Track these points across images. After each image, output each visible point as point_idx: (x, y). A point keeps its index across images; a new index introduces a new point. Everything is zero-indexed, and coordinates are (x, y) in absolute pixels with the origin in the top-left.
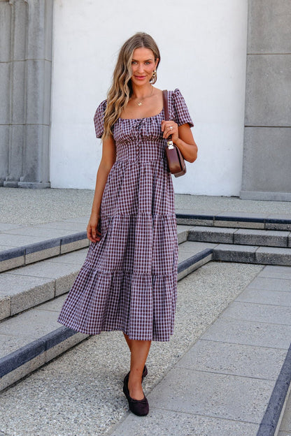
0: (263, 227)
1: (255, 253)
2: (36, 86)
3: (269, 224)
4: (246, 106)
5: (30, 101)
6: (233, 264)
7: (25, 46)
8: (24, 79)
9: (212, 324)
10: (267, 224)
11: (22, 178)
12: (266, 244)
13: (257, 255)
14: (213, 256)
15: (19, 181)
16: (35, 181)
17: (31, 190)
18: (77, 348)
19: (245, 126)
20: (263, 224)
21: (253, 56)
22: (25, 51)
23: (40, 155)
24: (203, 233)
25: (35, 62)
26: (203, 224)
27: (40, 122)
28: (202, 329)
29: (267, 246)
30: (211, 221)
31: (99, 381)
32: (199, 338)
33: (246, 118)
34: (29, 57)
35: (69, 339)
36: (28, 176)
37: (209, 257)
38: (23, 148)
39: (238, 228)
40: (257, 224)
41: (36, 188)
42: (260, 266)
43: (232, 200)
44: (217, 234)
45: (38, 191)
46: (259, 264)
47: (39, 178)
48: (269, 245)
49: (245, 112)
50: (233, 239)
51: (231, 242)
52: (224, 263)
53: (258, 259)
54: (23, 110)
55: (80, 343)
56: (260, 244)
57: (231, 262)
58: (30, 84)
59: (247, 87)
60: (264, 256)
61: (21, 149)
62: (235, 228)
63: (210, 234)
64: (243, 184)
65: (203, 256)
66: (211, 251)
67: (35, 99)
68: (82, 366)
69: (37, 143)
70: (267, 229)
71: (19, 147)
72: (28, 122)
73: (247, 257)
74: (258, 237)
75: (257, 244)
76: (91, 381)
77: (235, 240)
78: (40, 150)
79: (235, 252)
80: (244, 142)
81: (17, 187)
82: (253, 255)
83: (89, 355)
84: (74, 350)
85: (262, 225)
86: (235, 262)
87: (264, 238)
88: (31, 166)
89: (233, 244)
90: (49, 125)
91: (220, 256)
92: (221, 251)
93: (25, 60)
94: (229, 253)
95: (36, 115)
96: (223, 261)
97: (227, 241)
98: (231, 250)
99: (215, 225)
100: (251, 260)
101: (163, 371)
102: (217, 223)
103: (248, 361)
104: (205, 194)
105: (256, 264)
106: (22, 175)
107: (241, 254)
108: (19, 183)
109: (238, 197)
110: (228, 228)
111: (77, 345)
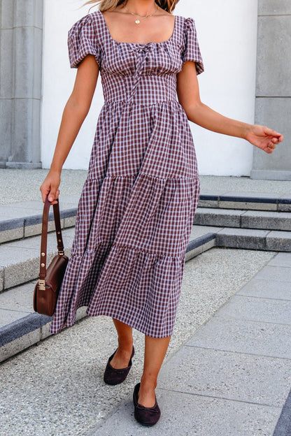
0: (275, 209)
1: (265, 238)
2: (25, 55)
3: (283, 205)
4: (257, 74)
5: (18, 73)
6: (239, 251)
7: (13, 13)
8: (12, 49)
9: (205, 324)
10: (280, 205)
11: (10, 158)
12: (279, 228)
13: (267, 241)
14: (216, 241)
15: (7, 161)
16: (25, 161)
17: (20, 170)
18: (20, 357)
19: (256, 97)
20: (276, 205)
21: (265, 18)
22: (13, 19)
23: (30, 132)
24: (205, 215)
25: (24, 30)
26: (206, 205)
27: (29, 95)
28: (190, 331)
29: (280, 230)
30: (215, 202)
31: (34, 408)
32: (184, 344)
33: (257, 87)
34: (18, 24)
35: (6, 346)
36: (17, 155)
37: (212, 243)
38: (11, 125)
39: (247, 210)
40: (268, 205)
41: (26, 169)
42: (271, 253)
43: (242, 180)
44: (222, 216)
45: (27, 172)
46: (270, 251)
47: (29, 158)
48: (282, 229)
49: (257, 81)
50: (241, 222)
51: (238, 225)
52: (229, 250)
53: (269, 245)
54: (12, 83)
55: (25, 350)
56: (271, 228)
57: (237, 248)
58: (19, 54)
59: (258, 53)
60: (275, 242)
61: (10, 126)
62: (242, 210)
63: (214, 217)
64: (254, 162)
65: (203, 241)
66: (214, 236)
67: (24, 71)
68: (18, 383)
69: (26, 119)
70: (280, 211)
71: (7, 124)
72: (17, 96)
73: (256, 243)
74: (270, 219)
75: (268, 228)
76: (23, 407)
77: (242, 223)
78: (29, 126)
79: (242, 237)
80: (255, 115)
81: (5, 167)
82: (263, 240)
83: (32, 368)
84: (15, 361)
85: (274, 206)
86: (243, 249)
87: (276, 220)
88: (19, 144)
89: (240, 228)
90: (40, 99)
91: (225, 241)
92: (225, 236)
93: (13, 28)
94: (235, 238)
95: (25, 88)
96: (227, 248)
97: (233, 224)
98: (237, 234)
99: (220, 206)
100: (261, 246)
101: (127, 391)
102: (223, 204)
103: (246, 377)
104: (211, 174)
105: (266, 251)
106: (11, 155)
107: (249, 239)
108: (8, 164)
109: (249, 177)
110: (235, 209)
111: (20, 353)
